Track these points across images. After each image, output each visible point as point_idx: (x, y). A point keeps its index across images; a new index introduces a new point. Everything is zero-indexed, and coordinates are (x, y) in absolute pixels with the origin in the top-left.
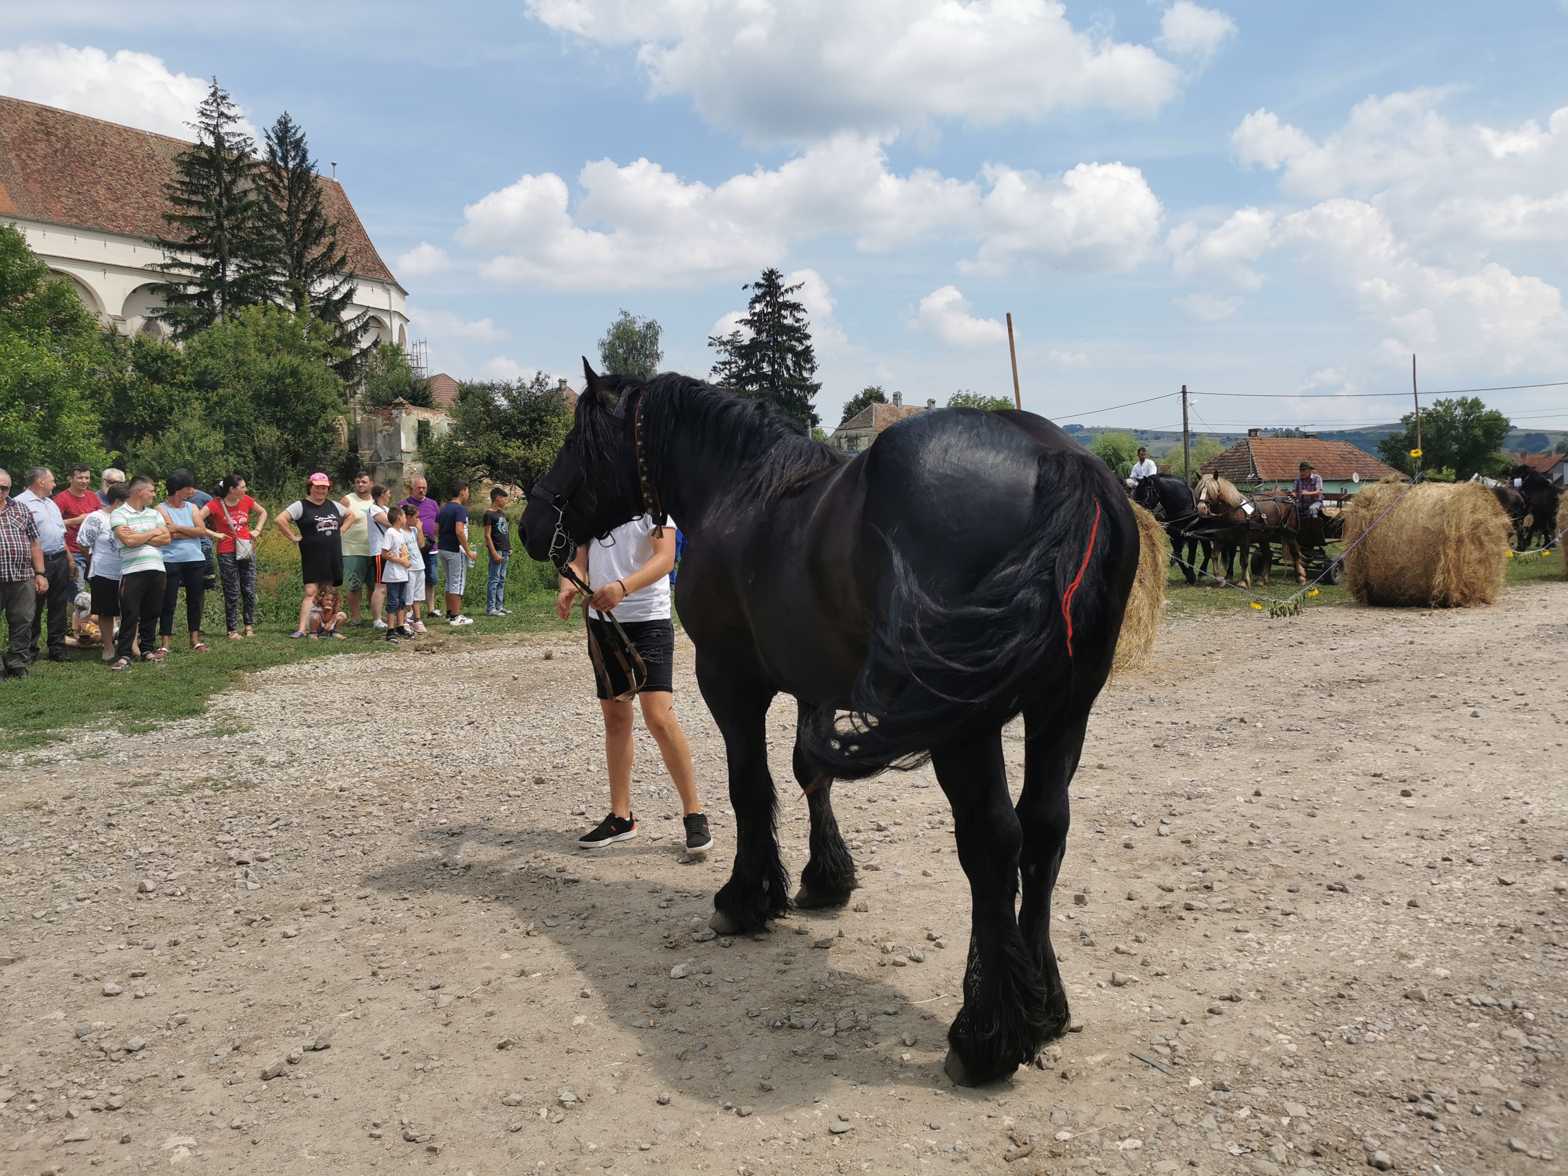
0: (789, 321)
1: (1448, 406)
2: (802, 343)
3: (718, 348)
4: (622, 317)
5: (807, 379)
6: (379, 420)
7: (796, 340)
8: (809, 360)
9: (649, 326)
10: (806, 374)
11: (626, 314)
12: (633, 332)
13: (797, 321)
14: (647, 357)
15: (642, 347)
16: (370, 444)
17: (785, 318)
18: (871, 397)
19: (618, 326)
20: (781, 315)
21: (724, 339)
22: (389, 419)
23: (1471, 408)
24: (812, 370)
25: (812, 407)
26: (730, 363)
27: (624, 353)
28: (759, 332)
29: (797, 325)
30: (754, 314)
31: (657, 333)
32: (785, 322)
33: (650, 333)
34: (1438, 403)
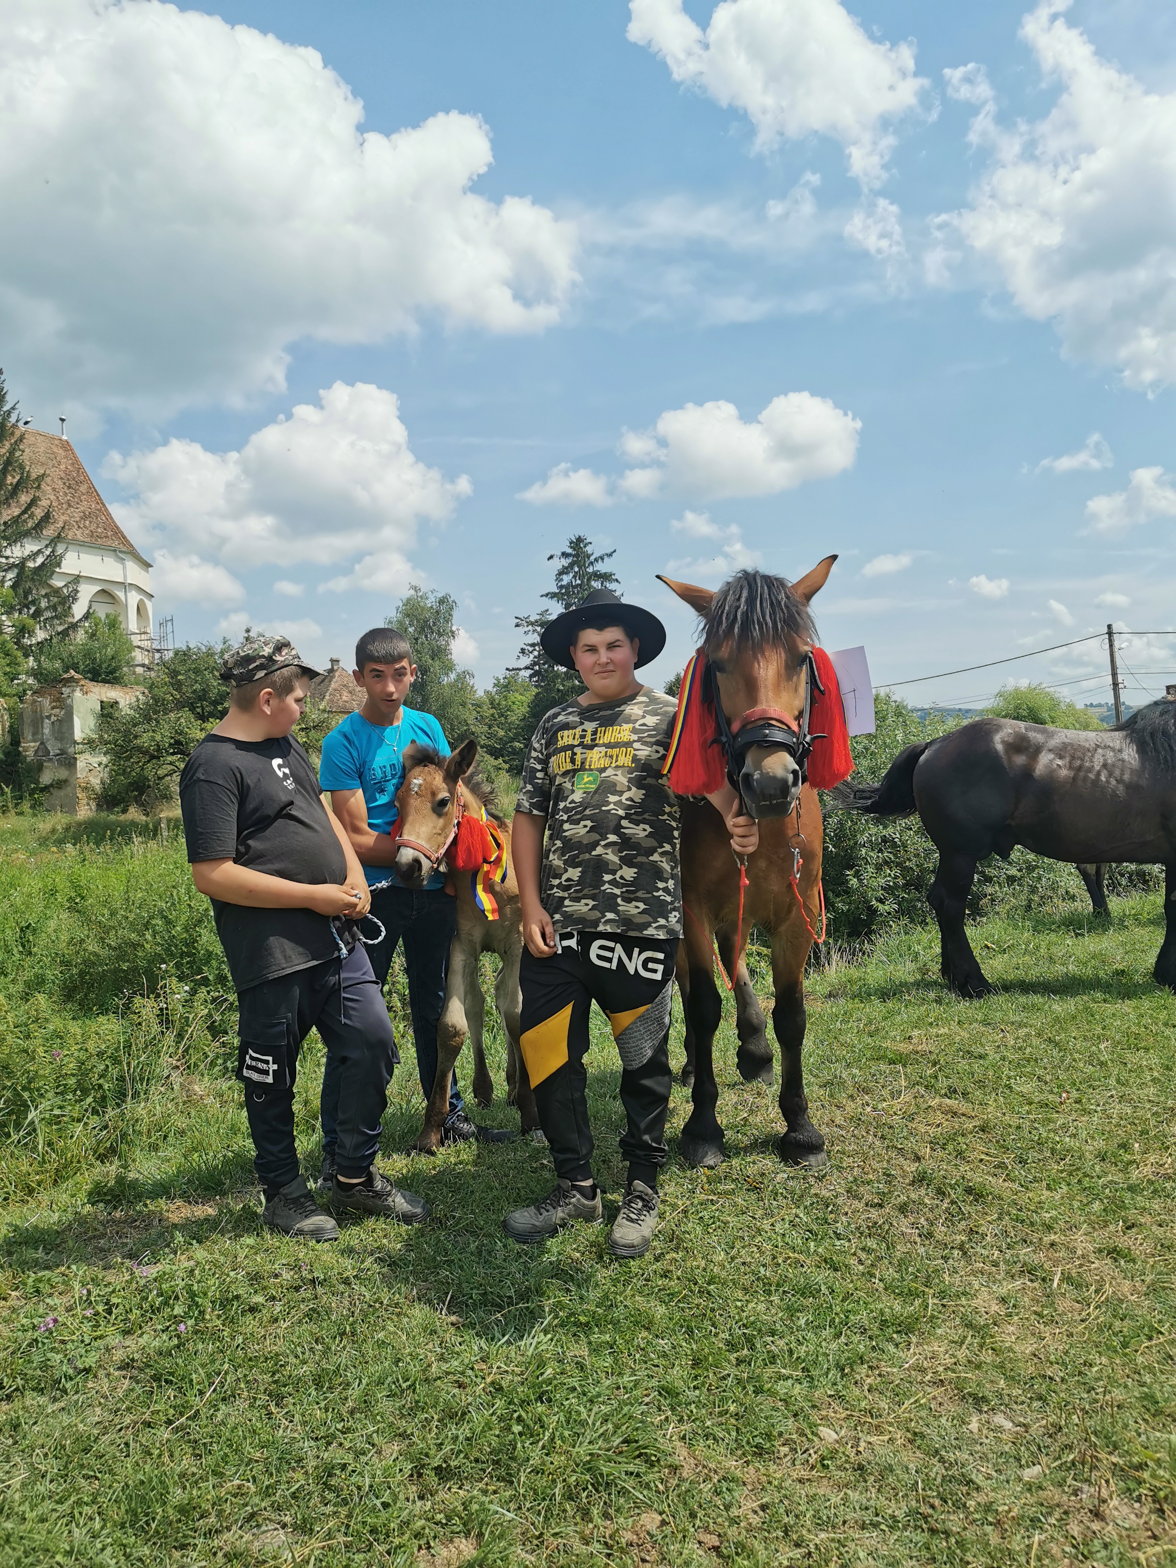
3: (526, 629)
4: (412, 592)
6: (46, 702)
9: (442, 601)
11: (416, 589)
12: (425, 609)
14: (440, 635)
15: (435, 624)
16: (34, 734)
19: (408, 602)
21: (533, 619)
22: (58, 700)
27: (416, 631)
31: (451, 609)
33: (443, 609)
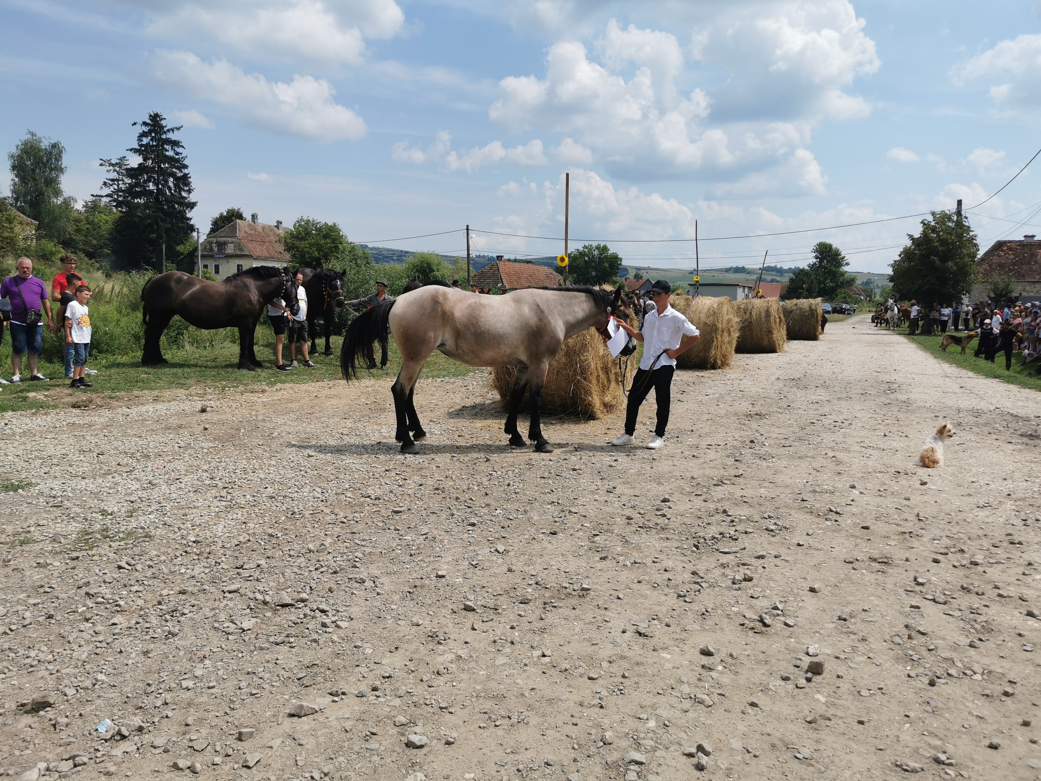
0: (170, 153)
1: (590, 248)
2: (181, 171)
3: (108, 168)
4: (29, 136)
5: (186, 198)
7: (176, 168)
8: (188, 184)
9: (54, 146)
10: (184, 194)
11: (33, 134)
12: (40, 150)
13: (177, 154)
14: (52, 169)
15: (48, 161)
17: (167, 150)
18: (233, 215)
19: (25, 144)
20: (163, 148)
21: (113, 162)
23: (603, 250)
24: (189, 191)
25: (190, 219)
26: (118, 180)
27: (32, 165)
28: (145, 159)
29: (177, 157)
30: (141, 145)
31: (61, 152)
32: (167, 153)
33: (55, 151)
34: (585, 247)
